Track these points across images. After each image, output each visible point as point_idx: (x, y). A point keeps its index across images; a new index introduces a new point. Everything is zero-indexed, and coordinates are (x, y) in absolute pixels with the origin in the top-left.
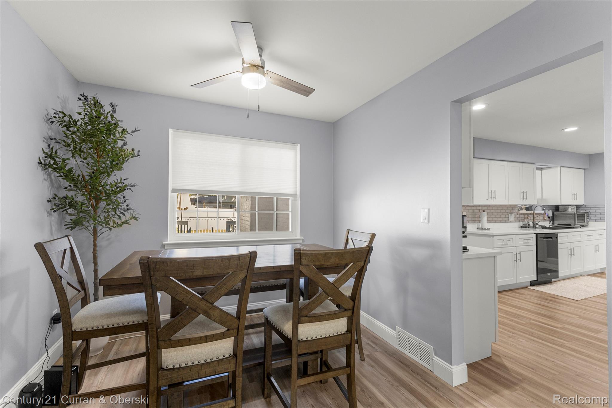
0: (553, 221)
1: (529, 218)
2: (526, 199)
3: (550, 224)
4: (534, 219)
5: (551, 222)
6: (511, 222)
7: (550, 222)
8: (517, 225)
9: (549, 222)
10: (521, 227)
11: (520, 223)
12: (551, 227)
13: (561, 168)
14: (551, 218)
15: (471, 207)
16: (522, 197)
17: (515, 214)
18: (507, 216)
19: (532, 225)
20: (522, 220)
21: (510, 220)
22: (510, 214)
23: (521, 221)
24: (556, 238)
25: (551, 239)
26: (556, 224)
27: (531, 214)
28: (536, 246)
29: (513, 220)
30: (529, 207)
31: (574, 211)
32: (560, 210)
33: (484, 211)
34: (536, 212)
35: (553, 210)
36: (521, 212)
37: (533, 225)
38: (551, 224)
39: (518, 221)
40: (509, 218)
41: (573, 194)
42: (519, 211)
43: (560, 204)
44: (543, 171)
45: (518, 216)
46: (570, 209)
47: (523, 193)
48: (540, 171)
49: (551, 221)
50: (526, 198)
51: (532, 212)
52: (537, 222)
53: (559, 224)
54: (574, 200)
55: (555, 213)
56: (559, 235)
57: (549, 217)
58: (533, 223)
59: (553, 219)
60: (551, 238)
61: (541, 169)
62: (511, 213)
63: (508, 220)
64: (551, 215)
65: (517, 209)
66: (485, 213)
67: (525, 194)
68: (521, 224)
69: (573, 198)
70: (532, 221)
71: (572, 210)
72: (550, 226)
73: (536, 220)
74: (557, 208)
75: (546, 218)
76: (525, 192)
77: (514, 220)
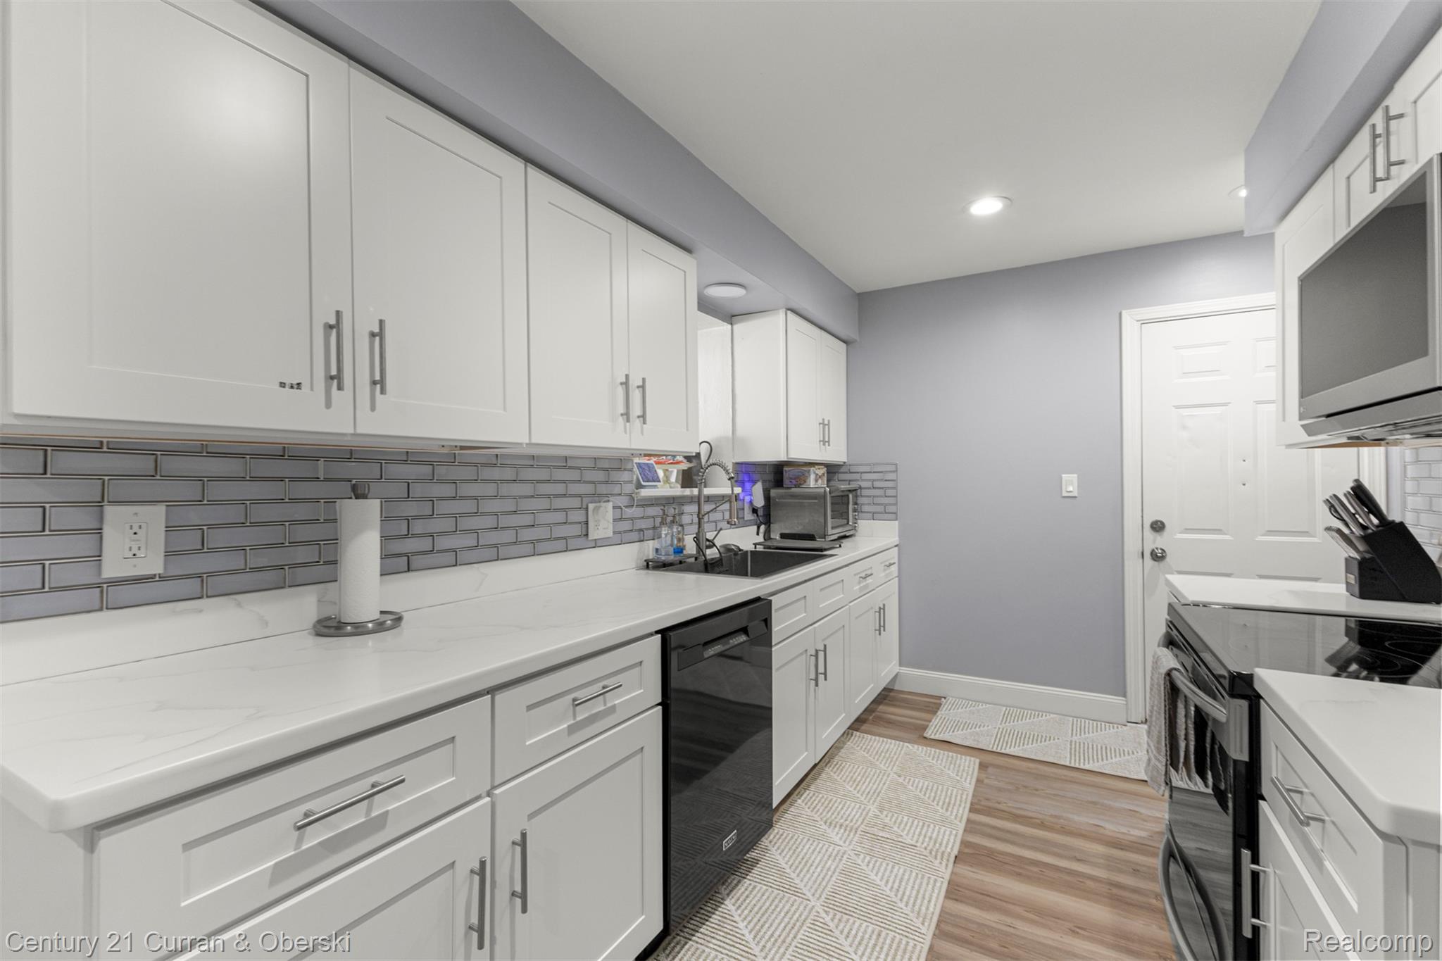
0: (765, 524)
1: (686, 519)
2: (644, 423)
3: (758, 534)
4: (699, 519)
5: (762, 528)
6: (596, 544)
7: (758, 528)
8: (631, 553)
9: (755, 528)
10: (647, 567)
11: (645, 543)
12: (760, 548)
13: (789, 312)
14: (761, 513)
15: (242, 456)
16: (621, 409)
17: (622, 501)
18: (578, 516)
19: (694, 552)
20: (654, 528)
21: (593, 535)
22: (591, 506)
23: (649, 533)
24: (763, 624)
25: (743, 638)
26: (775, 535)
27: (690, 500)
28: (660, 707)
29: (611, 534)
30: (690, 469)
31: (822, 483)
32: (786, 482)
33: (359, 493)
34: (707, 491)
35: (770, 481)
36: (645, 493)
37: (698, 552)
38: (760, 539)
39: (635, 536)
40: (587, 523)
41: (820, 424)
42: (639, 486)
43: (786, 459)
44: (736, 327)
45: (635, 512)
46: (812, 477)
47: (626, 384)
48: (729, 326)
49: (761, 523)
50: (643, 417)
51: (695, 491)
52: (710, 536)
53: (783, 536)
54: (824, 445)
55: (774, 492)
56: (776, 601)
57: (755, 511)
58: (697, 540)
59: (765, 517)
60: (744, 630)
61: (731, 316)
62: (599, 497)
63: (582, 539)
64: (759, 502)
65: (625, 476)
66: (372, 507)
67: (636, 396)
68: (649, 549)
69: (822, 439)
70: (695, 528)
71: (816, 481)
72: (755, 545)
73: (706, 527)
74: (778, 474)
75: (748, 515)
76: (635, 381)
77: (614, 533)
